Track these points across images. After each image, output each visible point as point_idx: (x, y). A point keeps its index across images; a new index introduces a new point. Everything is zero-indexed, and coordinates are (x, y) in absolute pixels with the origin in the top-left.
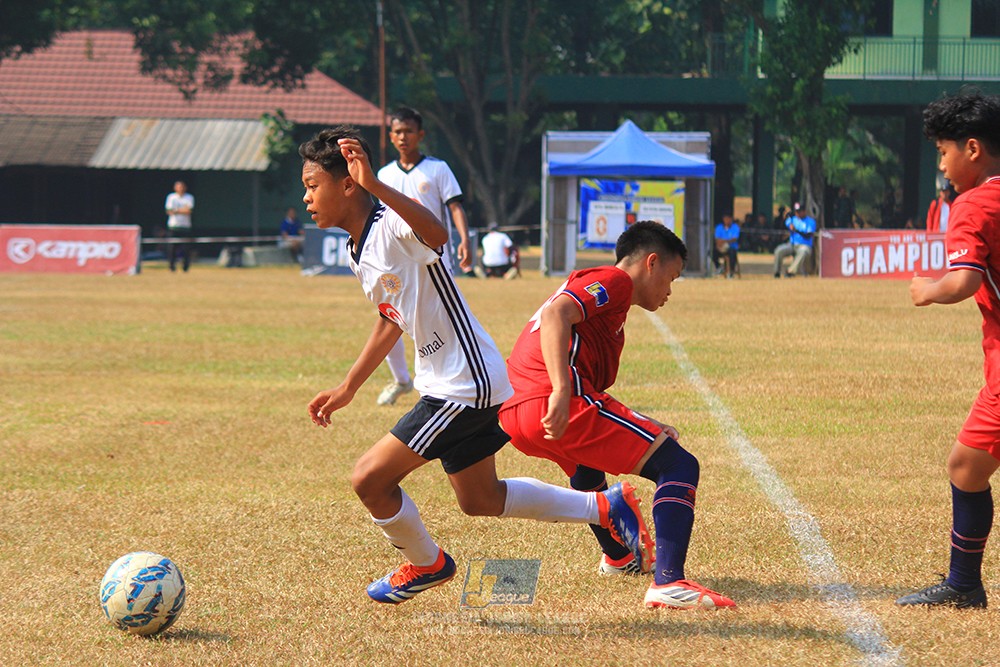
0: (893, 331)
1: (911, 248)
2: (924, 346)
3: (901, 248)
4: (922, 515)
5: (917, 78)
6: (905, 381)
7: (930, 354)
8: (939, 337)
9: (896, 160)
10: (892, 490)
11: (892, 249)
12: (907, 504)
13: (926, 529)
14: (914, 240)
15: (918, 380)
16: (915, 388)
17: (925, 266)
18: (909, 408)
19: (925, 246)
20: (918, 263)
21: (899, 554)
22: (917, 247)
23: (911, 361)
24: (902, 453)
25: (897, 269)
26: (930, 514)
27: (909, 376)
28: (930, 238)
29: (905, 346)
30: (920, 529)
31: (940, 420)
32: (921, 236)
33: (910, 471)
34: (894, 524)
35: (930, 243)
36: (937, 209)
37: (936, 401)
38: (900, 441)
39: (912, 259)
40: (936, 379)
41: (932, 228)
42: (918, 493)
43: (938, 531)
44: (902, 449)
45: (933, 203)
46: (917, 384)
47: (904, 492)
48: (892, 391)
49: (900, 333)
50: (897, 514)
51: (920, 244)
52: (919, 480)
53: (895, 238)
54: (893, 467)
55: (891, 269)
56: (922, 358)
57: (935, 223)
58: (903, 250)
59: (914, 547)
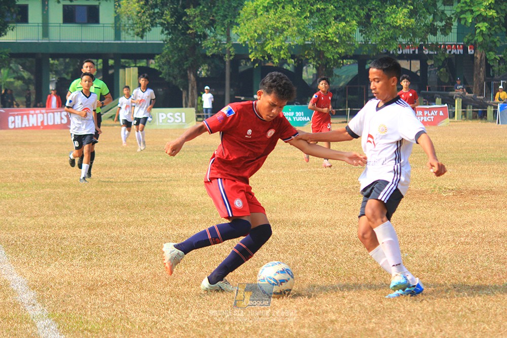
0: (32, 153)
1: (39, 115)
2: (45, 159)
3: (35, 115)
4: (44, 233)
5: (40, 41)
6: (37, 174)
7: (48, 162)
8: (52, 155)
9: (32, 77)
10: (31, 222)
11: (31, 116)
12: (37, 228)
13: (46, 239)
14: (41, 113)
15: (43, 174)
16: (42, 177)
17: (45, 124)
18: (38, 186)
19: (45, 115)
20: (42, 122)
21: (34, 250)
22: (42, 115)
23: (40, 165)
24: (35, 206)
25: (33, 125)
26: (48, 232)
27: (39, 172)
28: (47, 111)
29: (36, 159)
30: (43, 239)
31: (52, 191)
32: (43, 111)
33: (39, 214)
34: (31, 237)
35: (47, 113)
36: (50, 98)
37: (50, 182)
38: (35, 200)
39: (40, 120)
40: (50, 173)
41: (48, 107)
42: (42, 223)
43: (51, 239)
44: (35, 204)
45: (49, 96)
46: (42, 175)
47: (36, 223)
48: (31, 179)
49: (34, 153)
50: (33, 233)
51: (43, 114)
52: (43, 217)
53: (32, 112)
54: (31, 212)
55: (31, 125)
56: (44, 164)
57: (50, 105)
58: (36, 117)
59: (41, 247)
